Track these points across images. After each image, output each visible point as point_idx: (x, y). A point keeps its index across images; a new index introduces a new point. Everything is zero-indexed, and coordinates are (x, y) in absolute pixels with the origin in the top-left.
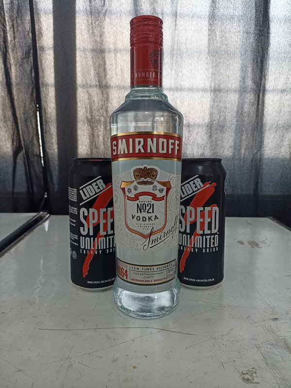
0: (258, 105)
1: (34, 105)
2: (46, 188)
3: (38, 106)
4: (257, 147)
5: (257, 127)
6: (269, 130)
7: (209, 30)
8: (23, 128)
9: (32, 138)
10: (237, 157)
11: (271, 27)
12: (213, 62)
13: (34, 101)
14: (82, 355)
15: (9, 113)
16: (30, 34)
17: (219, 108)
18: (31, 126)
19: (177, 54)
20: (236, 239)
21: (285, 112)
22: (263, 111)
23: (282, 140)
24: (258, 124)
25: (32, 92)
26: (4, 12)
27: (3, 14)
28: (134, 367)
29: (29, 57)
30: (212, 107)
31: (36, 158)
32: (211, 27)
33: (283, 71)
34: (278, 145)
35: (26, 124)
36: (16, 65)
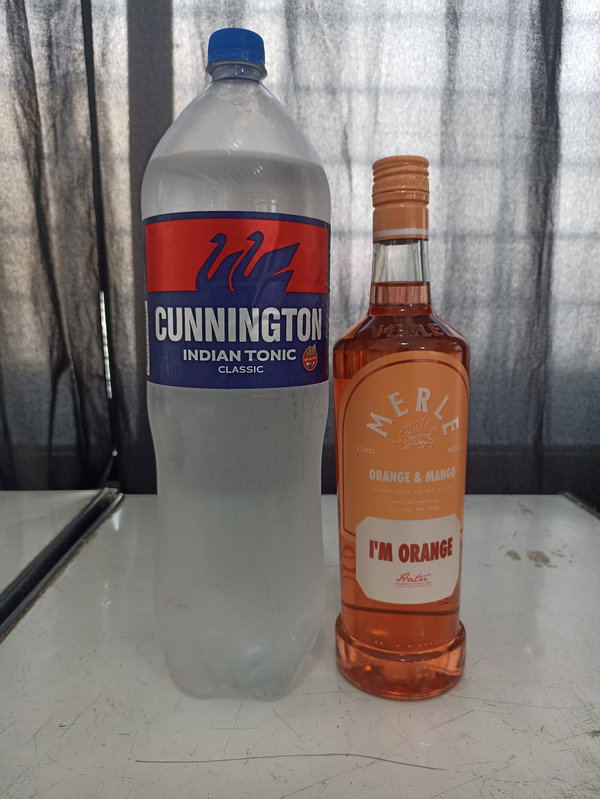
0: (540, 274)
1: (95, 280)
2: (115, 440)
5: (538, 318)
6: (562, 322)
7: (442, 134)
8: (71, 322)
9: (90, 342)
10: (500, 377)
11: (562, 124)
12: (449, 194)
13: (95, 272)
15: (44, 294)
16: (89, 143)
17: (462, 283)
18: (87, 320)
20: (503, 547)
21: (592, 288)
22: (549, 286)
23: (588, 343)
24: (539, 311)
25: (91, 253)
26: (37, 102)
27: (34, 105)
29: (84, 186)
30: (449, 281)
31: (96, 382)
32: (447, 128)
33: (587, 208)
34: (581, 352)
35: (77, 315)
36: (58, 201)
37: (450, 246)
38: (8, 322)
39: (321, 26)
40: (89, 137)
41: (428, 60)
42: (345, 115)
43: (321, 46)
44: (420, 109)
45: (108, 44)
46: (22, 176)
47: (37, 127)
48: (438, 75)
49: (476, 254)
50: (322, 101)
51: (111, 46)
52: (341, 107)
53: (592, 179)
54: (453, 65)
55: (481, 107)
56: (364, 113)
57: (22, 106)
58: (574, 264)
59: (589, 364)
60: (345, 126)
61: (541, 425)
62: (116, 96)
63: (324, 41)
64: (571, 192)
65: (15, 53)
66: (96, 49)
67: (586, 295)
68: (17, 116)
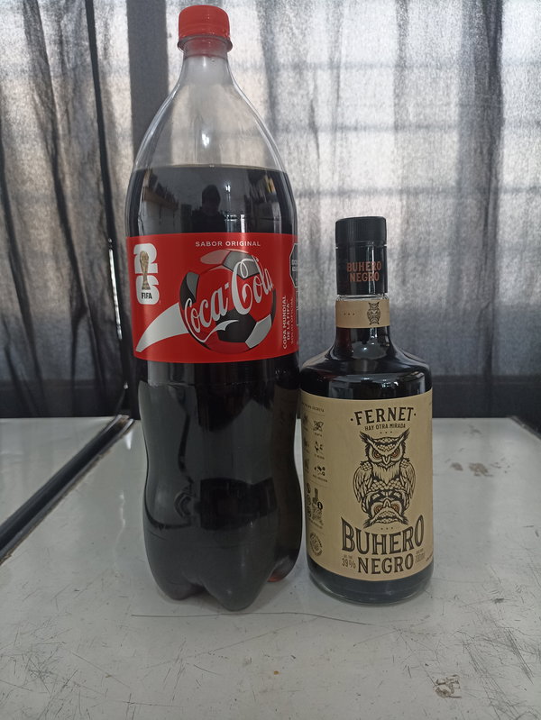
0: (486, 225)
1: (104, 240)
3: (111, 241)
4: (487, 297)
5: (486, 263)
6: (507, 267)
7: (395, 105)
8: (86, 276)
9: (102, 293)
10: (452, 316)
11: (504, 92)
12: (403, 158)
13: (104, 233)
14: (199, 655)
15: (64, 253)
16: (96, 125)
17: (416, 234)
18: (99, 274)
19: (341, 146)
20: (449, 460)
21: (533, 236)
22: (495, 234)
23: (529, 285)
24: (486, 258)
25: (101, 218)
26: (52, 91)
27: (50, 94)
28: (276, 673)
29: (93, 161)
31: (108, 326)
32: (399, 100)
33: (527, 166)
34: (524, 292)
35: (92, 270)
36: (72, 175)
37: (405, 203)
38: (34, 278)
39: (288, 16)
40: (95, 120)
41: (381, 41)
42: (311, 92)
43: (288, 33)
44: (376, 84)
45: (109, 40)
46: (42, 156)
47: (53, 113)
48: (390, 54)
49: (428, 210)
50: (291, 80)
51: (111, 42)
52: (308, 85)
53: (531, 140)
54: (404, 44)
55: (429, 80)
56: (328, 89)
57: (40, 96)
58: (516, 215)
59: (531, 303)
60: (312, 101)
61: (490, 357)
62: (117, 84)
63: (291, 29)
64: (514, 152)
65: (33, 52)
66: (99, 45)
67: (528, 242)
68: (36, 105)
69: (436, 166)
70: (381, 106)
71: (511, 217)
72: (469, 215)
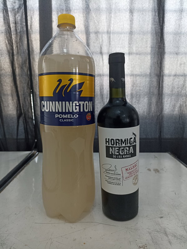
0: (159, 87)
1: (29, 91)
2: (36, 136)
3: (31, 90)
4: (160, 111)
5: (159, 100)
6: (166, 101)
7: (129, 47)
8: (23, 103)
9: (28, 108)
10: (148, 118)
11: (165, 43)
12: (132, 64)
13: (29, 88)
14: (58, 237)
15: (15, 94)
16: (27, 51)
17: (136, 90)
18: (27, 102)
20: (147, 167)
21: (175, 91)
22: (162, 91)
23: (174, 108)
24: (159, 98)
25: (28, 83)
27: (11, 40)
28: (84, 243)
29: (26, 63)
30: (132, 90)
31: (30, 120)
32: (130, 45)
33: (173, 68)
34: (172, 110)
35: (25, 101)
36: (18, 68)
37: (132, 79)
38: (5, 103)
39: (93, 17)
40: (27, 49)
41: (124, 25)
42: (101, 42)
43: (93, 22)
44: (122, 40)
45: (32, 23)
46: (8, 61)
47: (12, 47)
48: (127, 30)
49: (140, 82)
50: (94, 38)
51: (33, 24)
52: (100, 40)
53: (174, 59)
54: (132, 27)
55: (140, 39)
56: (107, 41)
57: (8, 41)
58: (169, 85)
59: (174, 114)
60: (101, 45)
61: (161, 132)
62: (35, 38)
63: (94, 21)
64: (169, 63)
65: (6, 26)
66: (29, 24)
67: (173, 94)
68: (6, 44)
69: (143, 67)
70: (124, 47)
71: (168, 85)
72: (154, 84)
